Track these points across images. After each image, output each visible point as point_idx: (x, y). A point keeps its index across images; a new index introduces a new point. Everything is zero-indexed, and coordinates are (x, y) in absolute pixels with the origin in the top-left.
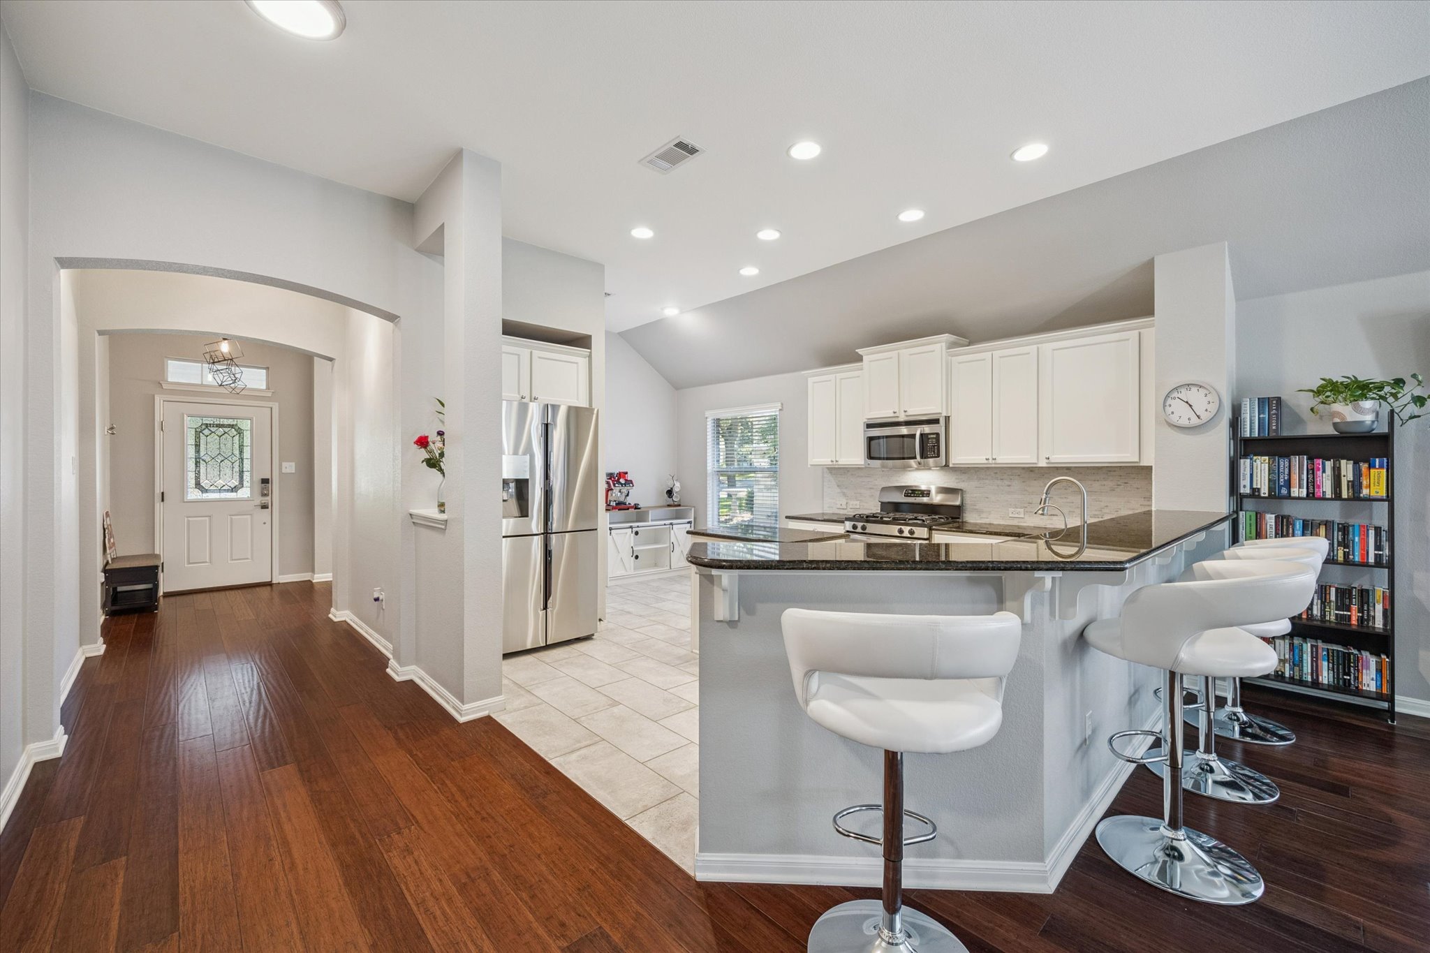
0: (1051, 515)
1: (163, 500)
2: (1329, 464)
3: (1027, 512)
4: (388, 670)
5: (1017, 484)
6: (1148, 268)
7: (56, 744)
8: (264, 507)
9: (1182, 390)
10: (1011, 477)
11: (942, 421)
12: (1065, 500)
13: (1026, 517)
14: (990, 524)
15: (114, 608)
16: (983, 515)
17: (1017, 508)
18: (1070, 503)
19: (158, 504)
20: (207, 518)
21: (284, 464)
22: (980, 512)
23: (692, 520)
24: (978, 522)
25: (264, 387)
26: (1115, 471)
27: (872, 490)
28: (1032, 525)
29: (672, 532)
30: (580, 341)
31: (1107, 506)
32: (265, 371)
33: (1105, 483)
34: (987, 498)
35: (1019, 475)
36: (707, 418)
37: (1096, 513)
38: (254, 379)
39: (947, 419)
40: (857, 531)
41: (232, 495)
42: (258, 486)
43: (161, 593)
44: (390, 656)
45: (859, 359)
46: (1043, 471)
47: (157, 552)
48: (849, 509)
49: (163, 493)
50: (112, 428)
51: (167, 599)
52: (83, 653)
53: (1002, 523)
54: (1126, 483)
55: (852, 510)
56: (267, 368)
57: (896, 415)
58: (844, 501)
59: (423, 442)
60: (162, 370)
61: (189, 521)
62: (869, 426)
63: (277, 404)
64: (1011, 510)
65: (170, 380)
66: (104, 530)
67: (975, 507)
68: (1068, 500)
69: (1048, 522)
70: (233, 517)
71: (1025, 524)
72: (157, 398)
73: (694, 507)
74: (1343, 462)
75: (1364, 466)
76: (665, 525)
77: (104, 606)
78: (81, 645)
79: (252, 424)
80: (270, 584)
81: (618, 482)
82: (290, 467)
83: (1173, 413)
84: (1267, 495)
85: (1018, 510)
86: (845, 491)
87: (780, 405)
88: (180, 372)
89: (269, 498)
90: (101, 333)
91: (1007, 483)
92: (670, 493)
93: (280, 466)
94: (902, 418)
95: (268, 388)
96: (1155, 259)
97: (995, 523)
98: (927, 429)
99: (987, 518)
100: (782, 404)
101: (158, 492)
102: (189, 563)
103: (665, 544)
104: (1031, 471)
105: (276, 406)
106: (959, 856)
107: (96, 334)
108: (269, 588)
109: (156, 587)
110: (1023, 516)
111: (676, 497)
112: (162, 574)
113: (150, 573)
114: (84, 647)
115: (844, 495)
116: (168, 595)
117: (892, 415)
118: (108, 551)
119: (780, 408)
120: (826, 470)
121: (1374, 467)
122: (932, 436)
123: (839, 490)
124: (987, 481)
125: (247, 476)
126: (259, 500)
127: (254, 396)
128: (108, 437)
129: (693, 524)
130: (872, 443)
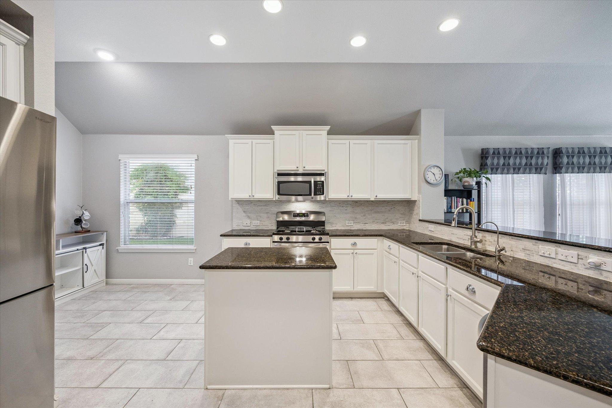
0: (365, 223)
2: (461, 200)
3: (354, 222)
5: (350, 209)
6: (417, 114)
9: (432, 168)
10: (347, 205)
11: (325, 175)
12: (371, 216)
13: (354, 225)
14: (337, 230)
16: (334, 225)
17: (349, 221)
18: (373, 217)
22: (331, 223)
23: (104, 242)
24: (331, 229)
26: (390, 202)
27: (269, 214)
28: (357, 229)
29: (85, 255)
31: (387, 218)
33: (386, 208)
34: (336, 216)
35: (351, 205)
36: (120, 160)
37: (383, 221)
40: (283, 241)
45: (272, 133)
46: (361, 203)
48: (252, 226)
53: (343, 229)
54: (394, 208)
55: (253, 227)
57: (298, 169)
58: (248, 221)
62: (279, 175)
64: (347, 222)
67: (329, 221)
68: (372, 216)
69: (364, 227)
71: (354, 229)
73: (107, 231)
74: (464, 199)
75: (469, 200)
76: (78, 250)
83: (428, 177)
84: (446, 212)
85: (351, 222)
86: (249, 215)
87: (197, 156)
91: (346, 209)
92: (78, 221)
94: (300, 171)
96: (422, 110)
97: (339, 229)
98: (318, 178)
99: (336, 227)
100: (198, 156)
103: (76, 266)
104: (356, 202)
110: (352, 225)
111: (85, 224)
115: (249, 217)
117: (296, 169)
119: (197, 158)
120: (234, 202)
121: (472, 201)
122: (320, 183)
123: (244, 214)
124: (335, 208)
129: (105, 246)
130: (281, 185)
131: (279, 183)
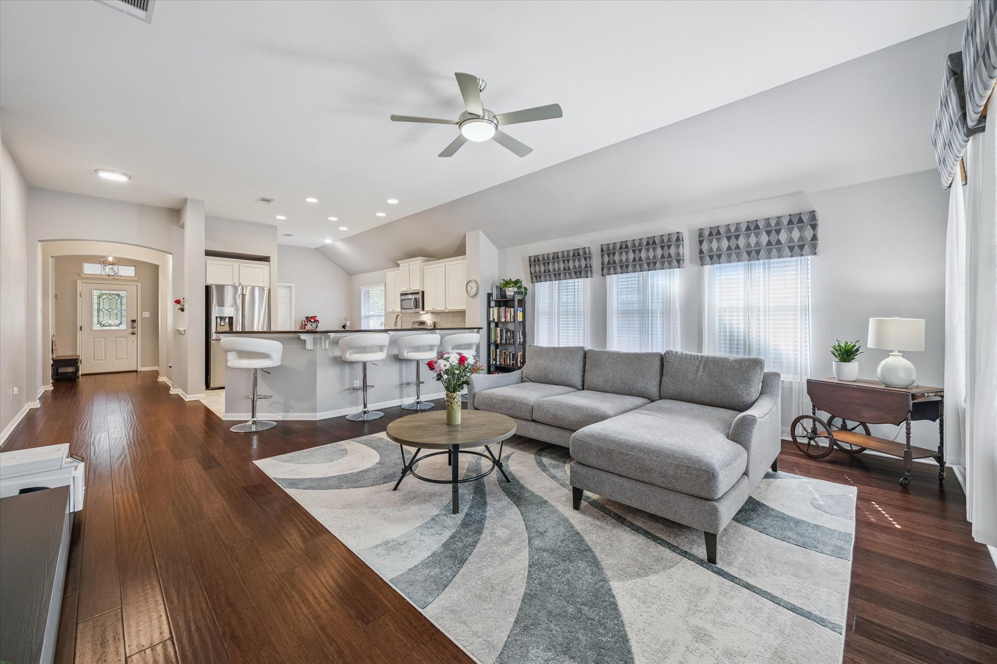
1: (81, 330)
4: (170, 392)
6: (465, 237)
7: (37, 404)
8: (133, 334)
9: (470, 283)
11: (420, 293)
15: (57, 377)
19: (79, 332)
20: (104, 339)
21: (144, 313)
25: (134, 275)
30: (266, 259)
32: (134, 268)
36: (361, 290)
38: (128, 272)
39: (423, 292)
41: (117, 328)
42: (130, 323)
43: (80, 373)
44: (171, 386)
45: (399, 265)
47: (78, 354)
49: (81, 327)
50: (56, 296)
51: (83, 377)
52: (44, 389)
56: (135, 266)
57: (408, 290)
59: (178, 302)
60: (81, 268)
61: (94, 340)
62: (402, 295)
63: (140, 284)
65: (85, 272)
66: (52, 342)
70: (117, 338)
72: (78, 281)
77: (52, 377)
78: (43, 385)
79: (127, 293)
80: (136, 371)
81: (310, 321)
82: (147, 314)
83: (469, 291)
84: (497, 321)
88: (90, 269)
89: (136, 330)
90: (51, 257)
92: (344, 327)
93: (142, 314)
94: (410, 291)
95: (135, 276)
96: (466, 233)
98: (417, 296)
101: (79, 326)
102: (94, 360)
105: (139, 285)
106: (295, 412)
107: (50, 258)
108: (135, 374)
109: (77, 370)
112: (80, 365)
113: (74, 362)
114: (45, 386)
116: (83, 375)
118: (54, 352)
122: (418, 299)
125: (124, 319)
126: (130, 330)
127: (128, 280)
128: (55, 299)
130: (403, 302)
131: (402, 300)
